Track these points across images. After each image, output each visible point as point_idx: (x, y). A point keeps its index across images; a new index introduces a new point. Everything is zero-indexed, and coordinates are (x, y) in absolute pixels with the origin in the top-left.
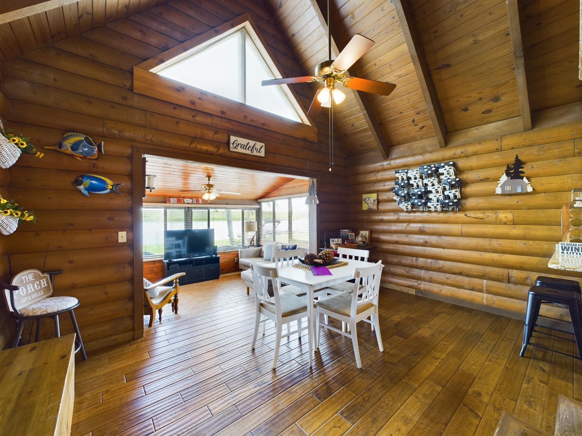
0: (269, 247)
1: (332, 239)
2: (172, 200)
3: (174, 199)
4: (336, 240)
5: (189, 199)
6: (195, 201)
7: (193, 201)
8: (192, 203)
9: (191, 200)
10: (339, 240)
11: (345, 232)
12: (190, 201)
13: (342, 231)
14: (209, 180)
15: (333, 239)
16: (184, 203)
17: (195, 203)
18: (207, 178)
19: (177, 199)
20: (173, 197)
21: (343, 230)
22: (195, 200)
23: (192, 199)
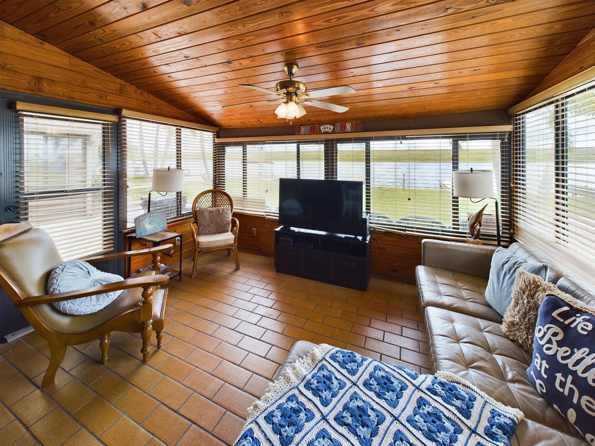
0: (506, 267)
2: (303, 129)
3: (307, 127)
5: (328, 126)
6: (339, 129)
7: (334, 128)
8: (333, 132)
9: (332, 127)
12: (329, 128)
16: (320, 133)
17: (337, 132)
19: (311, 127)
20: (305, 125)
22: (338, 126)
23: (334, 125)
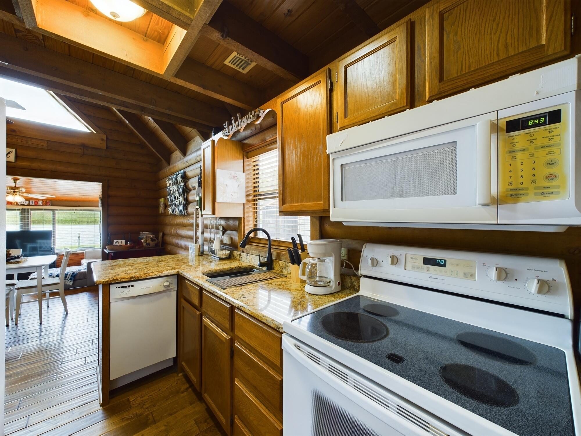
1: (115, 241)
4: (120, 241)
7: (29, 203)
9: (27, 202)
10: (123, 242)
11: (145, 234)
12: (25, 202)
13: (142, 233)
14: (15, 183)
15: (117, 241)
18: (13, 181)
21: (144, 233)
22: (32, 202)
23: (29, 201)
